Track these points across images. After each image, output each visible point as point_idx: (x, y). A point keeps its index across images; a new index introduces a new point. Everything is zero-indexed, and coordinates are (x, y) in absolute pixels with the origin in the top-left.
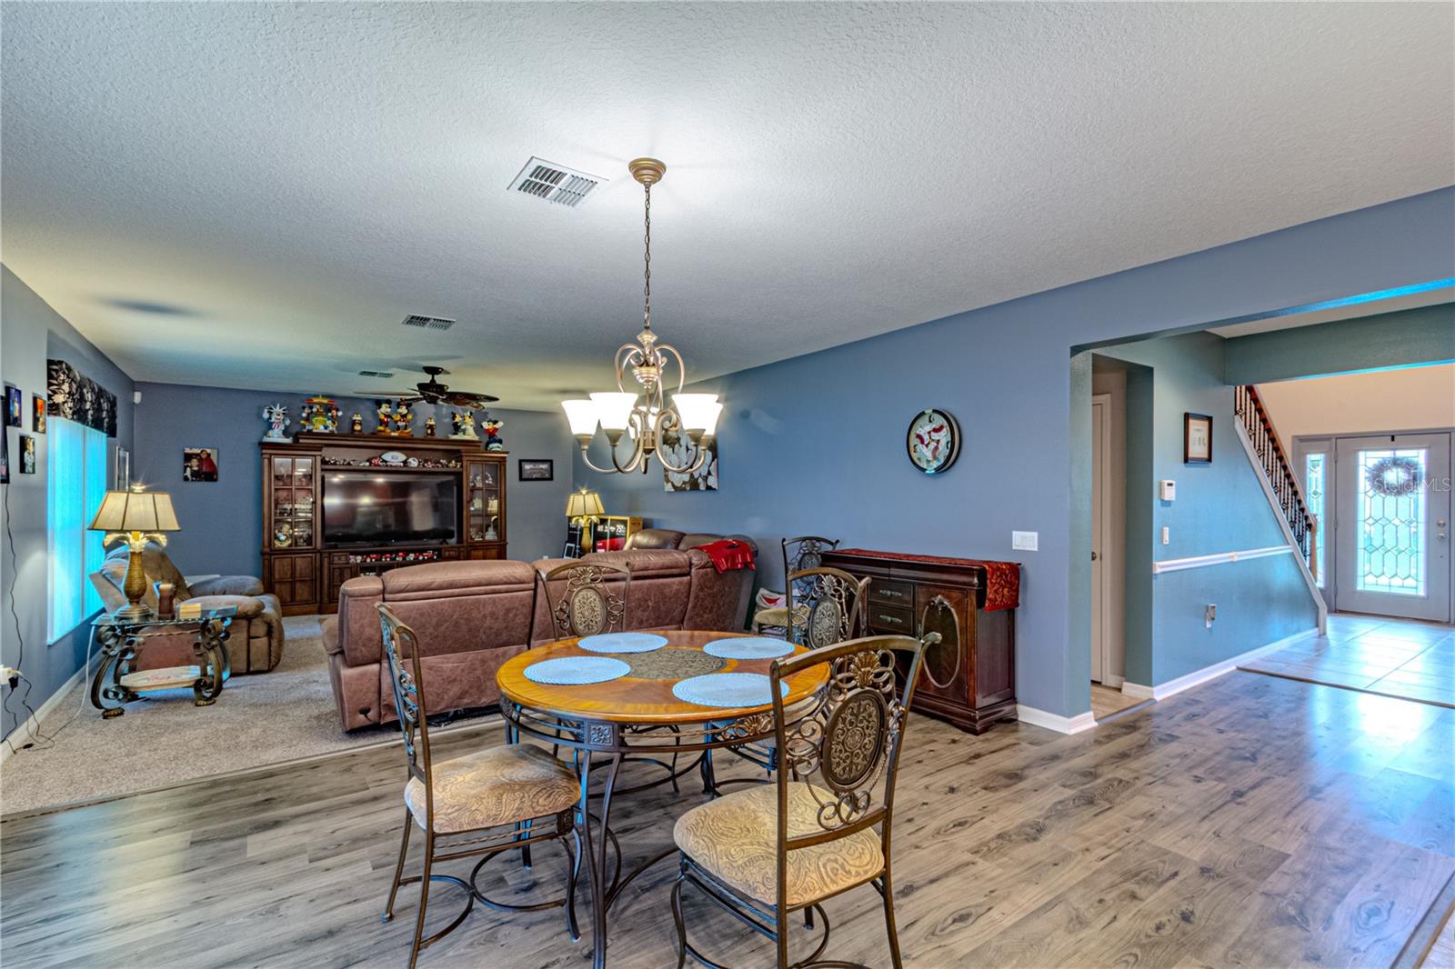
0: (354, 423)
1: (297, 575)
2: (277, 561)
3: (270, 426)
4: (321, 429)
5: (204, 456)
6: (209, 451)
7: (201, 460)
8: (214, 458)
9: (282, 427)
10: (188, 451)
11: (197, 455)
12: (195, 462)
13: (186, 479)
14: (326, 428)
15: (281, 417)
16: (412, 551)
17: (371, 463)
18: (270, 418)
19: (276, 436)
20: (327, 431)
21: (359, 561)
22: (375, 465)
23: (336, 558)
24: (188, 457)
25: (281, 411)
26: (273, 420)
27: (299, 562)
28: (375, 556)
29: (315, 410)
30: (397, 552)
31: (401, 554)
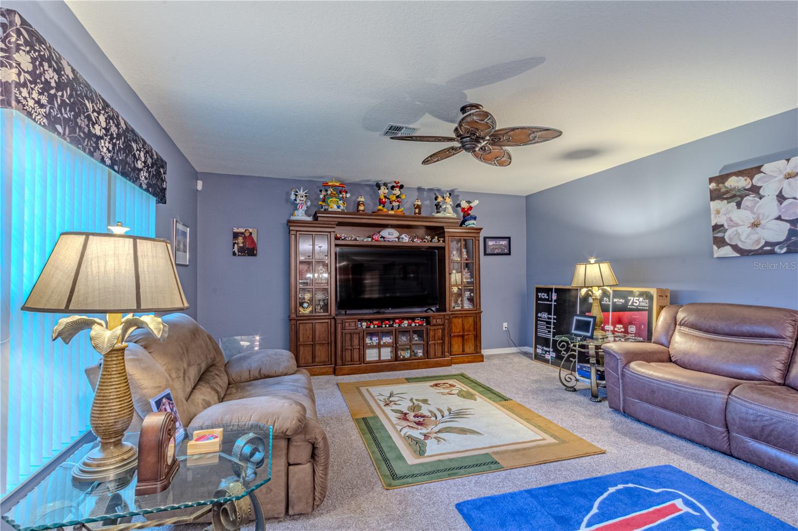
0: (359, 204)
1: (317, 339)
2: (301, 327)
3: (295, 207)
4: (334, 208)
5: (247, 234)
6: (251, 230)
7: (245, 238)
8: (254, 236)
9: (305, 208)
10: (236, 230)
11: (242, 233)
12: (240, 240)
13: (234, 254)
14: (339, 207)
15: (304, 199)
16: (407, 319)
17: (373, 239)
18: (296, 200)
19: (300, 215)
20: (339, 210)
21: (364, 327)
22: (376, 241)
23: (347, 324)
24: (236, 235)
25: (303, 194)
26: (298, 201)
27: (317, 326)
28: (377, 322)
29: (329, 192)
30: (394, 319)
31: (397, 321)
